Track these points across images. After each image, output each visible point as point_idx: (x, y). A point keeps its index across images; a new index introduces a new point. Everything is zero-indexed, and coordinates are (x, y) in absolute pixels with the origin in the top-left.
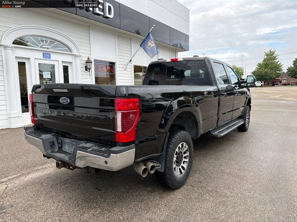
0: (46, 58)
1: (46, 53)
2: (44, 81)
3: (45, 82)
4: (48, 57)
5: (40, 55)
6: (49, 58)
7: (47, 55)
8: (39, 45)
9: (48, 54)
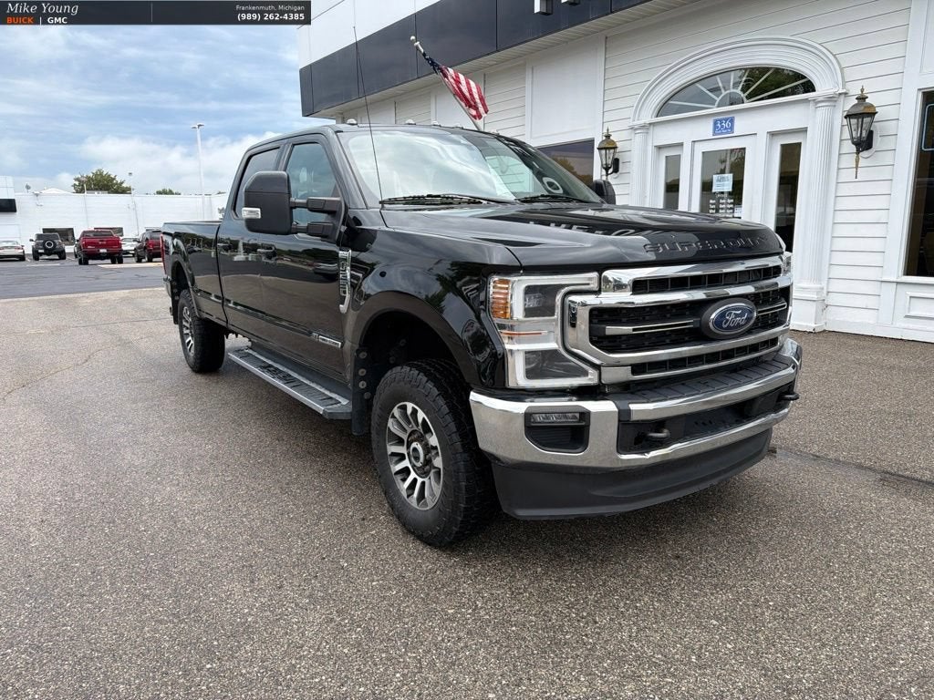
0: (722, 133)
1: (721, 120)
2: (711, 201)
3: (712, 204)
4: (726, 128)
5: (706, 129)
6: (727, 133)
7: (723, 126)
8: (716, 98)
9: (726, 120)
